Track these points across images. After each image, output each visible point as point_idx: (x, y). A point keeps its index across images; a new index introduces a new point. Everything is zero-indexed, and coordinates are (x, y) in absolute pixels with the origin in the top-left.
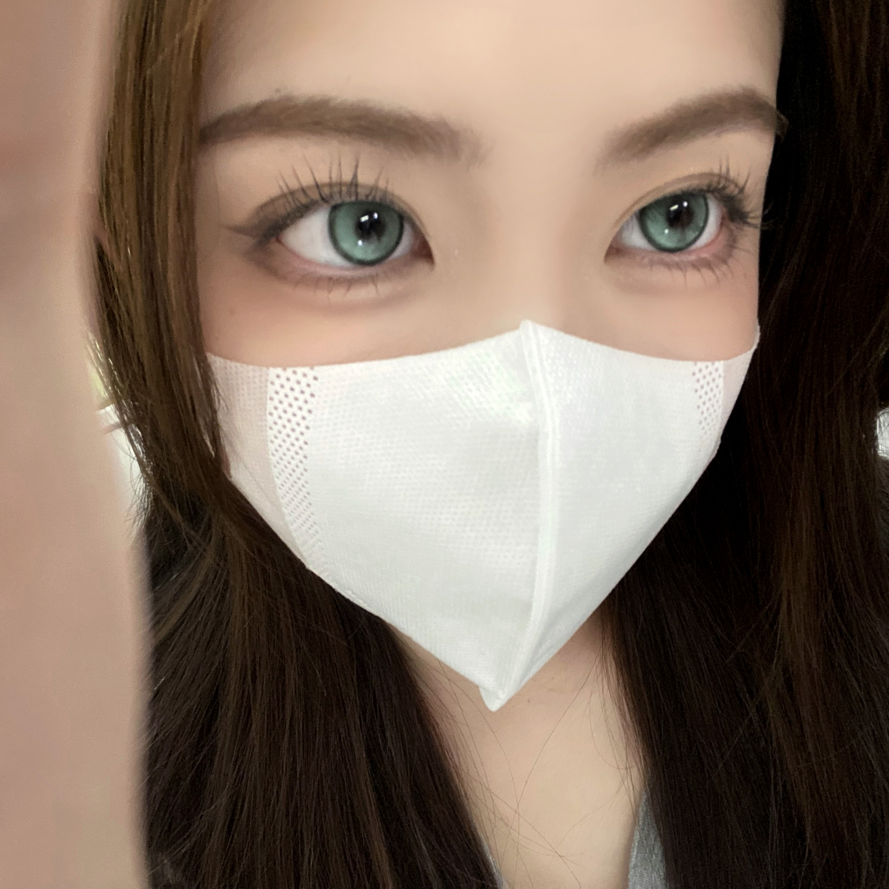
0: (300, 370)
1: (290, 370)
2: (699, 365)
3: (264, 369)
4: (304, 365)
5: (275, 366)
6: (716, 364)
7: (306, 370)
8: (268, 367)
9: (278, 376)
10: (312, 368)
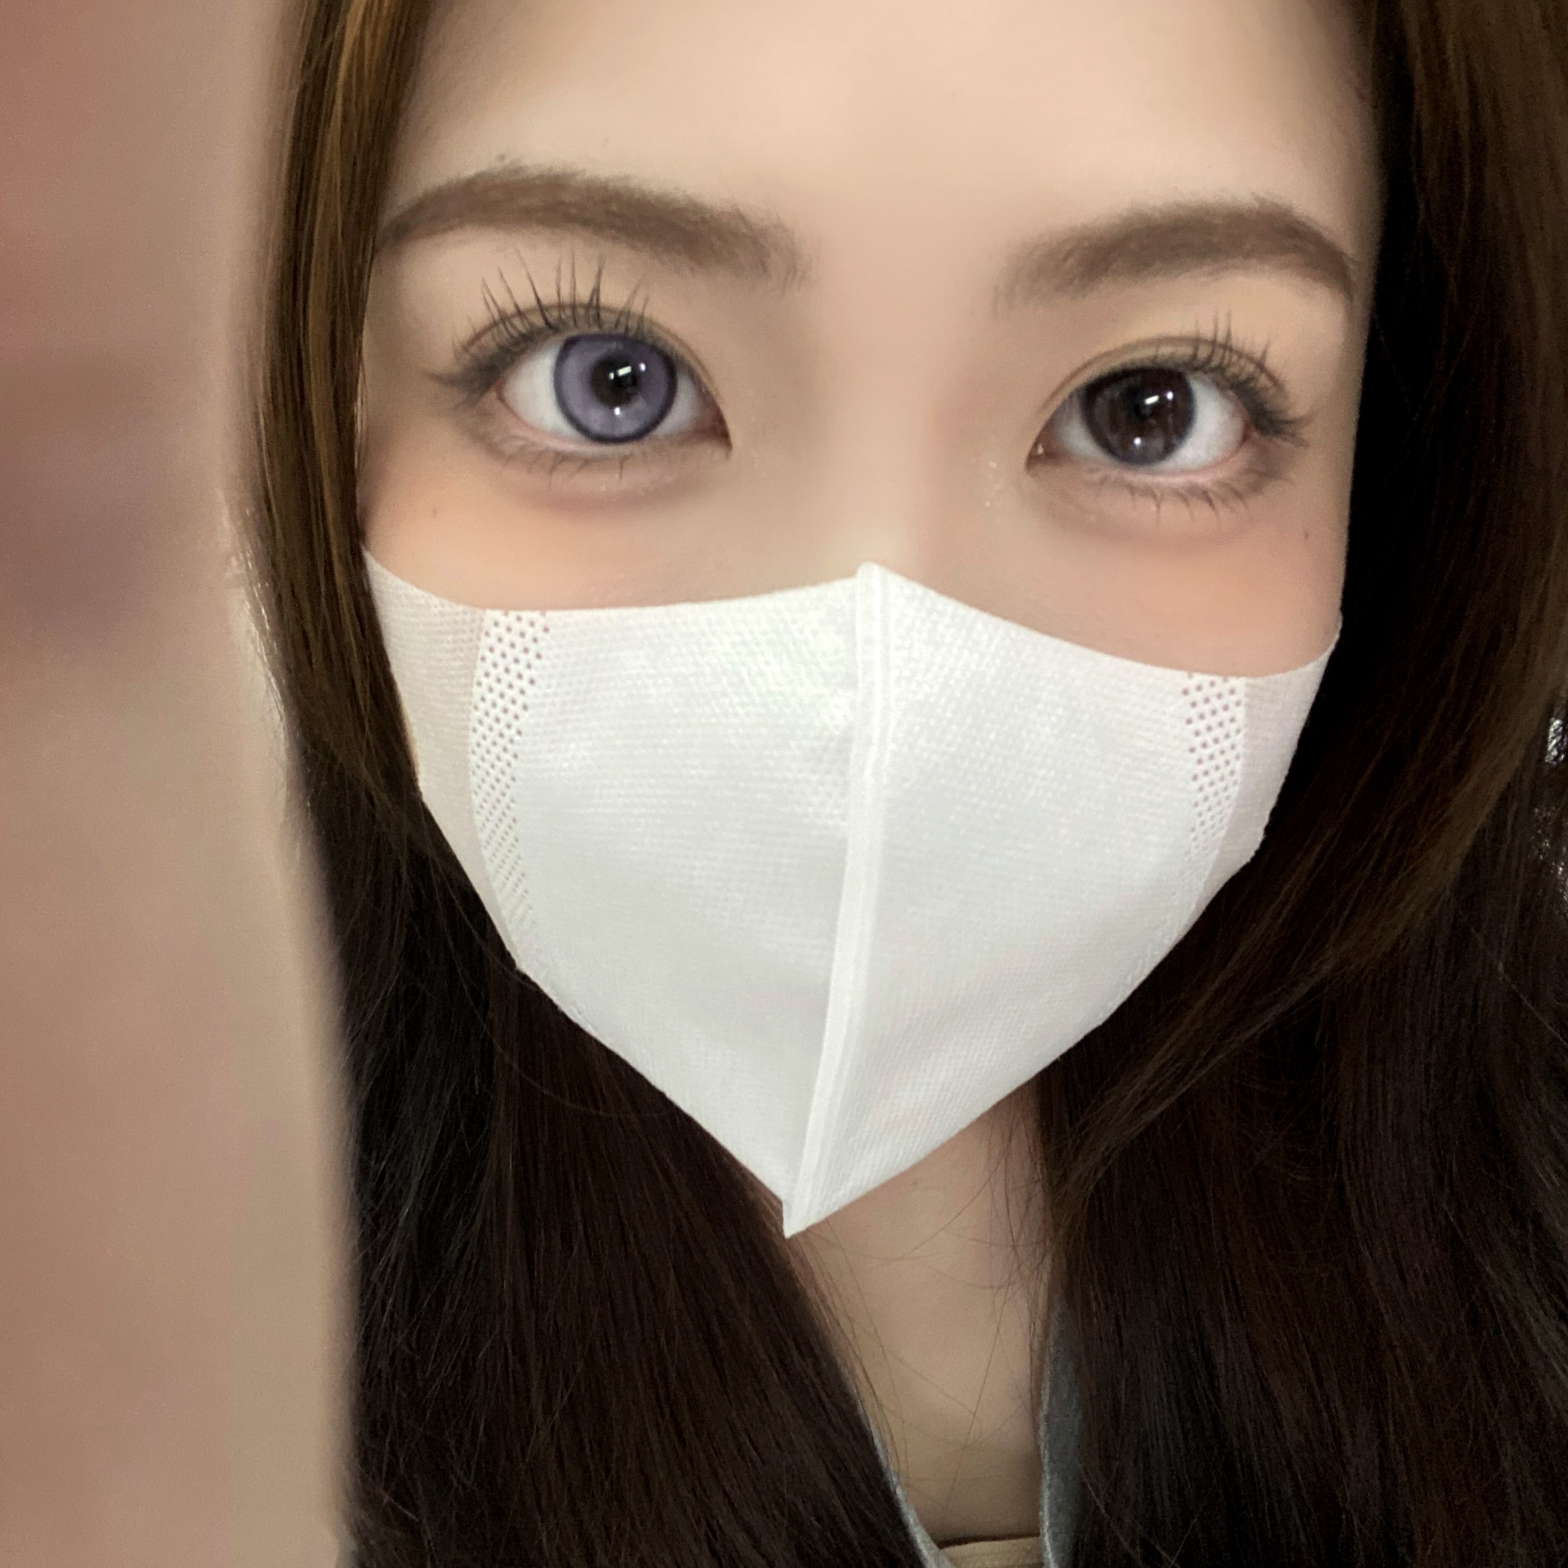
0: (526, 615)
1: (513, 615)
2: (1199, 678)
3: (479, 611)
4: (533, 608)
5: (493, 607)
6: (1235, 682)
7: (535, 615)
8: (484, 607)
9: (496, 624)
10: (543, 614)
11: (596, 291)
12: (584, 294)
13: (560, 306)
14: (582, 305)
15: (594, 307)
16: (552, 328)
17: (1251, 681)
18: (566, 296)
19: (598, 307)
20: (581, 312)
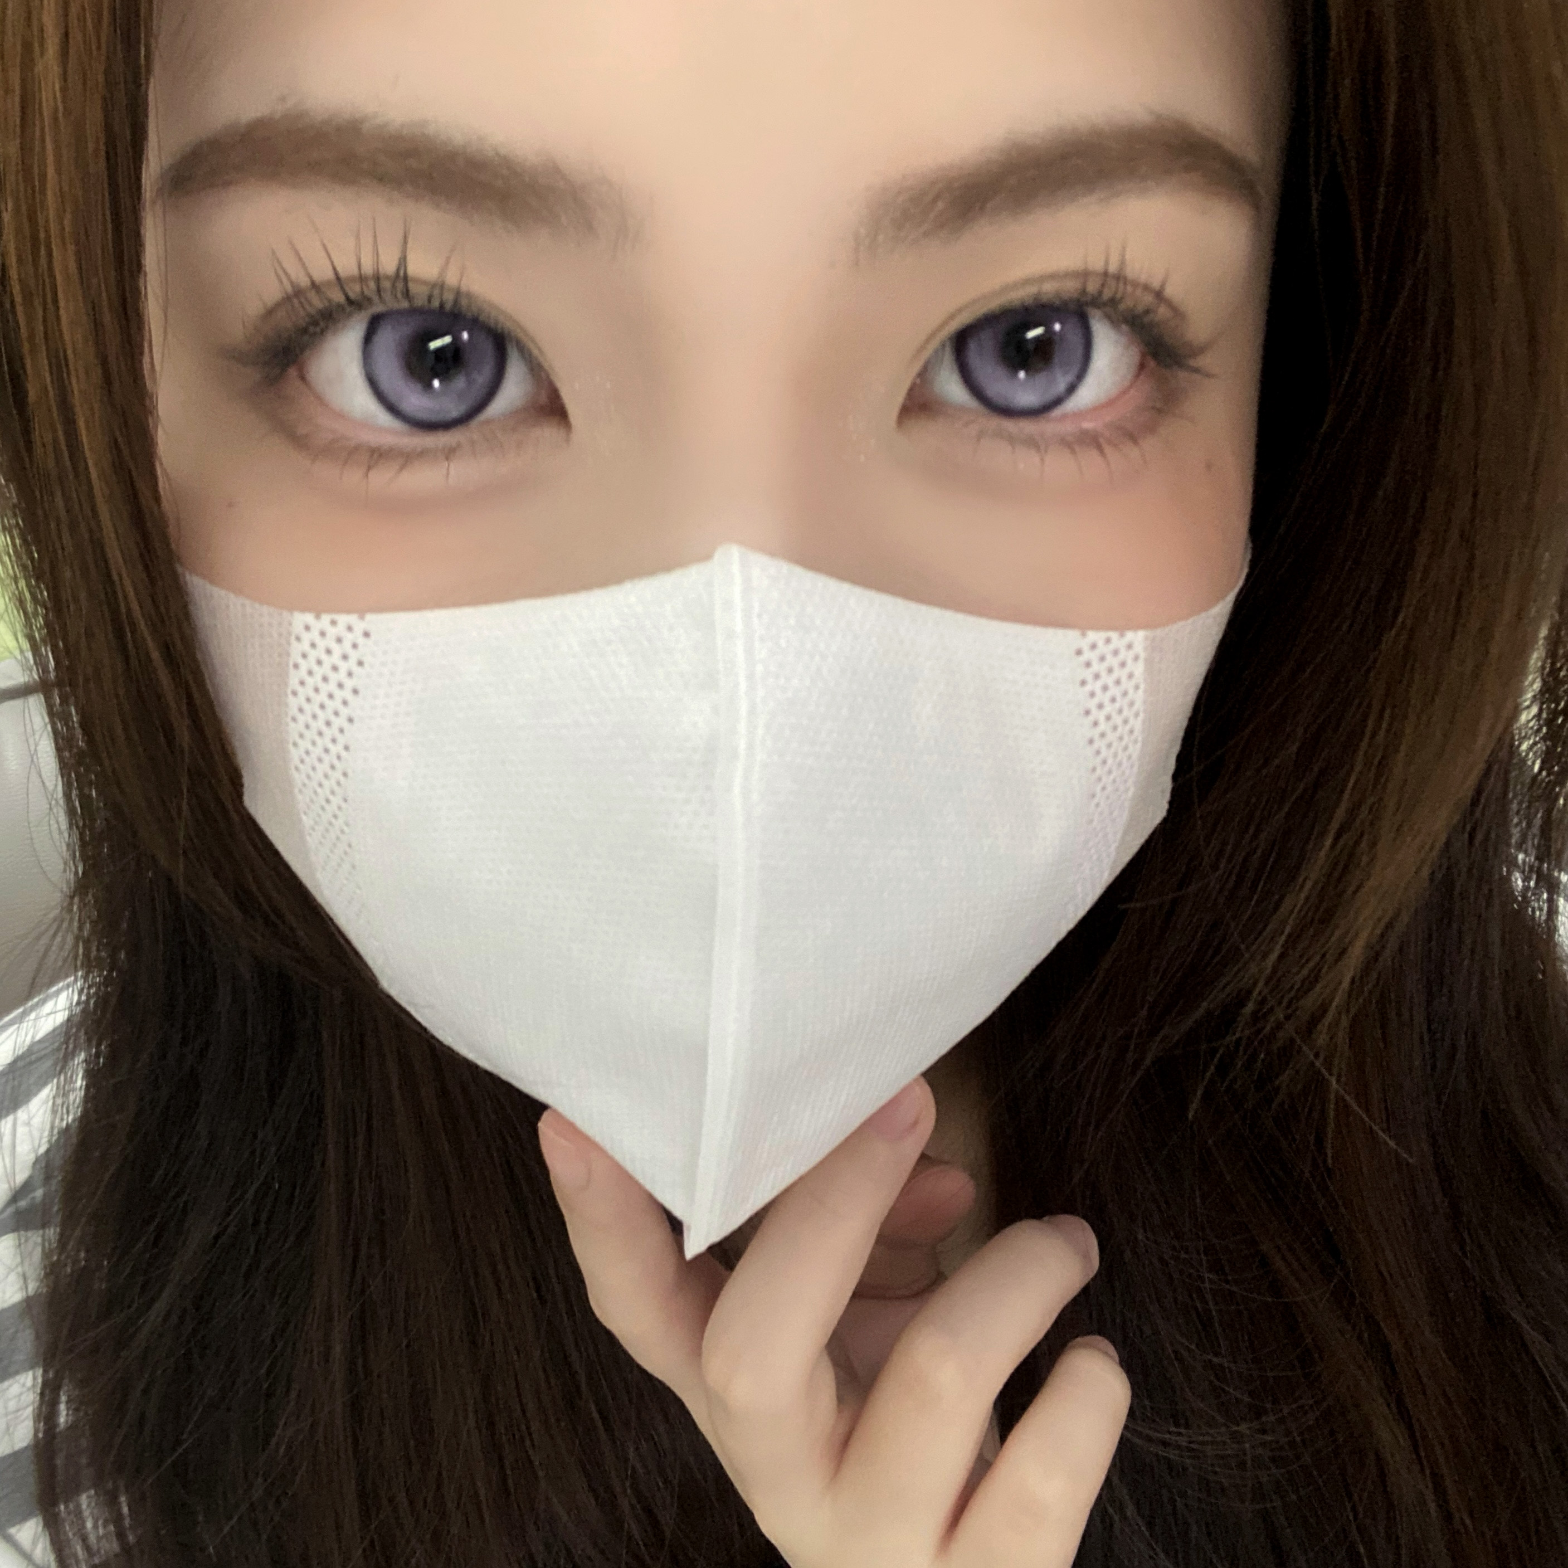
2: (1092, 636)
4: (349, 610)
6: (1130, 635)
10: (362, 617)
11: (403, 261)
12: (389, 265)
13: (362, 279)
14: (387, 277)
15: (402, 278)
16: (355, 304)
17: (1148, 633)
18: (368, 268)
19: (406, 278)
20: (386, 285)
